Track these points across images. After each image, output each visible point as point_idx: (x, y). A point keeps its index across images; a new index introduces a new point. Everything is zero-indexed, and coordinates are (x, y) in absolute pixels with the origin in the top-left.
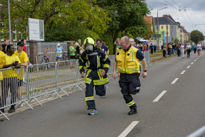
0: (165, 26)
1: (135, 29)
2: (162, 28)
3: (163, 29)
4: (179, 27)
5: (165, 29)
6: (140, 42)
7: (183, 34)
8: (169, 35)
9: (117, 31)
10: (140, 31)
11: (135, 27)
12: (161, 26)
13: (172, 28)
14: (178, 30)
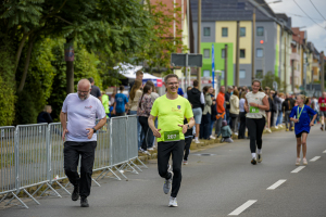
0: (232, 26)
1: (101, 33)
2: (225, 32)
3: (227, 36)
4: (288, 30)
5: (231, 39)
6: (125, 82)
7: (298, 56)
8: (247, 60)
9: (36, 36)
10: (119, 41)
11: (103, 25)
12: (219, 26)
13: (258, 34)
14: (281, 44)
